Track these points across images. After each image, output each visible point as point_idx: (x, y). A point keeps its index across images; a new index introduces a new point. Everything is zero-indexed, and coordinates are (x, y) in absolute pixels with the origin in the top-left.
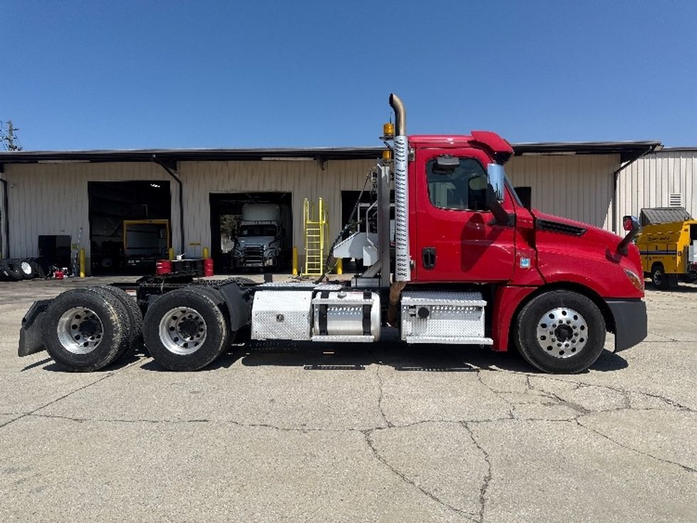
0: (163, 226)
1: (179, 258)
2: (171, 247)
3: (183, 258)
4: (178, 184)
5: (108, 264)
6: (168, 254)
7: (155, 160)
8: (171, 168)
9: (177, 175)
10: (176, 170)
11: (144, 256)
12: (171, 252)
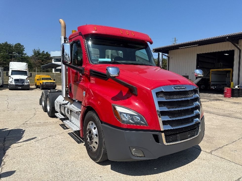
0: (229, 72)
1: (237, 87)
2: (232, 81)
3: (238, 87)
4: (239, 51)
5: (203, 87)
6: (230, 85)
7: (228, 40)
8: (236, 43)
9: (238, 46)
10: (238, 44)
11: (219, 85)
12: (232, 83)
